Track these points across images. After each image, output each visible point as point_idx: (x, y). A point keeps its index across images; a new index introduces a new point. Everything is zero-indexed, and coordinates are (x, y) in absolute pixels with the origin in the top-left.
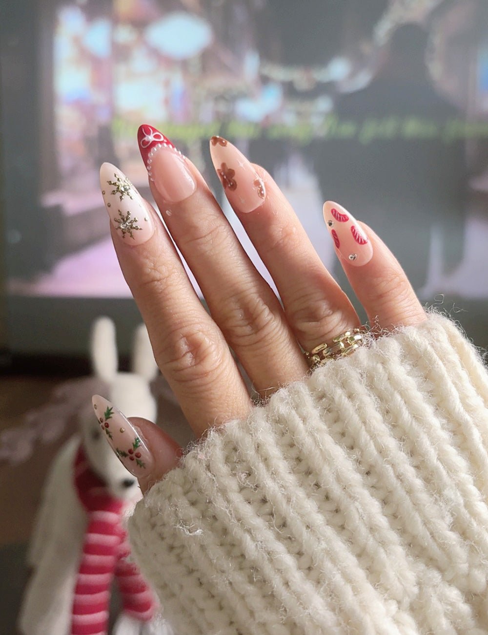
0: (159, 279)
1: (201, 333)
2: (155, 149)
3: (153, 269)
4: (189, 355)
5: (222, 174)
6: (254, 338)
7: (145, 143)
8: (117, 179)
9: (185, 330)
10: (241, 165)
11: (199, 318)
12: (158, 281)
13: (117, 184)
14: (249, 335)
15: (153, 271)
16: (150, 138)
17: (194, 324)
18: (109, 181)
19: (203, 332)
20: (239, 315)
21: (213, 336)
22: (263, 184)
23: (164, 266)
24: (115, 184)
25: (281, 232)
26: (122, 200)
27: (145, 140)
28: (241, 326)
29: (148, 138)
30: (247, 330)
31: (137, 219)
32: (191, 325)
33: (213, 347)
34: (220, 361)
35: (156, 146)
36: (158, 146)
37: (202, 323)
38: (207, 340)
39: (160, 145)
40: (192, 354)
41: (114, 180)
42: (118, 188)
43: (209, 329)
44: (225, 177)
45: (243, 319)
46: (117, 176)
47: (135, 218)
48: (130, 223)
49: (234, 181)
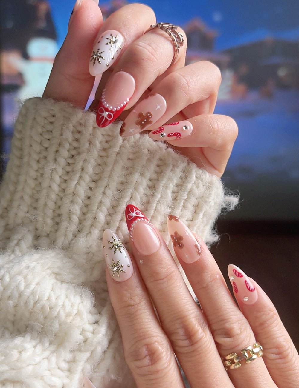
0: (132, 305)
1: (157, 343)
2: (136, 222)
3: (130, 298)
4: (148, 357)
5: (175, 238)
6: (190, 349)
7: (130, 217)
8: (113, 240)
9: (147, 341)
10: (187, 234)
11: (156, 332)
12: (132, 306)
13: (113, 243)
14: (187, 346)
15: (129, 299)
16: (134, 214)
17: (153, 337)
18: (108, 240)
19: (158, 342)
20: (181, 332)
21: (164, 346)
22: (199, 246)
23: (136, 297)
24: (112, 243)
25: (210, 278)
26: (115, 253)
27: (130, 215)
28: (182, 340)
29: (132, 214)
30: (186, 343)
31: (123, 266)
32: (151, 337)
33: (164, 353)
34: (168, 363)
35: (137, 220)
36: (138, 220)
37: (158, 336)
38: (160, 348)
39: (139, 220)
40: (150, 357)
41: (112, 240)
42: (114, 246)
43: (163, 341)
44: (176, 240)
45: (184, 335)
46: (113, 238)
47: (122, 265)
48: (119, 268)
49: (182, 243)
